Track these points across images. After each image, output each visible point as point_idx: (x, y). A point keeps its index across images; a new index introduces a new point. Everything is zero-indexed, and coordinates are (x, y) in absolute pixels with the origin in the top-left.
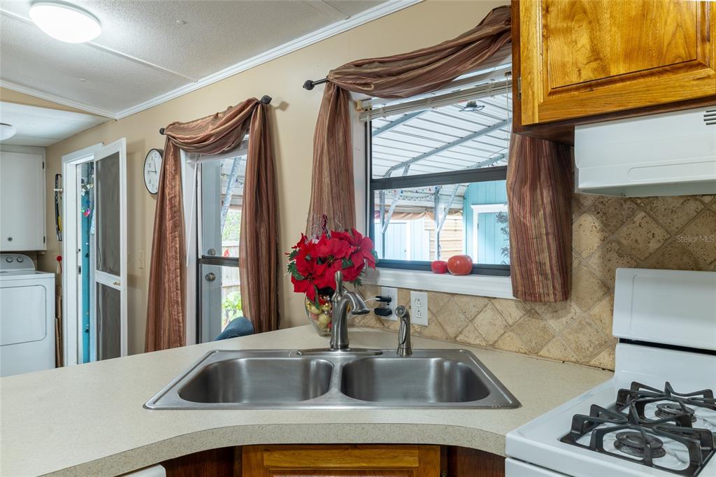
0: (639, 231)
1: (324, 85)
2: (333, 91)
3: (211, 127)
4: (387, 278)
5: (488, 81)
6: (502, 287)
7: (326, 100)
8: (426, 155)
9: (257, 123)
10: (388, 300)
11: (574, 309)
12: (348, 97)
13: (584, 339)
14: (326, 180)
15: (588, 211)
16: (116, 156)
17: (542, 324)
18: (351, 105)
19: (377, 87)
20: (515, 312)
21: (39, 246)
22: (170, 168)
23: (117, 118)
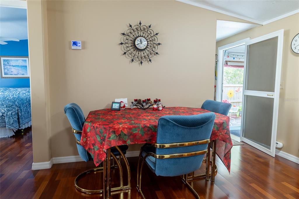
16: (276, 38)
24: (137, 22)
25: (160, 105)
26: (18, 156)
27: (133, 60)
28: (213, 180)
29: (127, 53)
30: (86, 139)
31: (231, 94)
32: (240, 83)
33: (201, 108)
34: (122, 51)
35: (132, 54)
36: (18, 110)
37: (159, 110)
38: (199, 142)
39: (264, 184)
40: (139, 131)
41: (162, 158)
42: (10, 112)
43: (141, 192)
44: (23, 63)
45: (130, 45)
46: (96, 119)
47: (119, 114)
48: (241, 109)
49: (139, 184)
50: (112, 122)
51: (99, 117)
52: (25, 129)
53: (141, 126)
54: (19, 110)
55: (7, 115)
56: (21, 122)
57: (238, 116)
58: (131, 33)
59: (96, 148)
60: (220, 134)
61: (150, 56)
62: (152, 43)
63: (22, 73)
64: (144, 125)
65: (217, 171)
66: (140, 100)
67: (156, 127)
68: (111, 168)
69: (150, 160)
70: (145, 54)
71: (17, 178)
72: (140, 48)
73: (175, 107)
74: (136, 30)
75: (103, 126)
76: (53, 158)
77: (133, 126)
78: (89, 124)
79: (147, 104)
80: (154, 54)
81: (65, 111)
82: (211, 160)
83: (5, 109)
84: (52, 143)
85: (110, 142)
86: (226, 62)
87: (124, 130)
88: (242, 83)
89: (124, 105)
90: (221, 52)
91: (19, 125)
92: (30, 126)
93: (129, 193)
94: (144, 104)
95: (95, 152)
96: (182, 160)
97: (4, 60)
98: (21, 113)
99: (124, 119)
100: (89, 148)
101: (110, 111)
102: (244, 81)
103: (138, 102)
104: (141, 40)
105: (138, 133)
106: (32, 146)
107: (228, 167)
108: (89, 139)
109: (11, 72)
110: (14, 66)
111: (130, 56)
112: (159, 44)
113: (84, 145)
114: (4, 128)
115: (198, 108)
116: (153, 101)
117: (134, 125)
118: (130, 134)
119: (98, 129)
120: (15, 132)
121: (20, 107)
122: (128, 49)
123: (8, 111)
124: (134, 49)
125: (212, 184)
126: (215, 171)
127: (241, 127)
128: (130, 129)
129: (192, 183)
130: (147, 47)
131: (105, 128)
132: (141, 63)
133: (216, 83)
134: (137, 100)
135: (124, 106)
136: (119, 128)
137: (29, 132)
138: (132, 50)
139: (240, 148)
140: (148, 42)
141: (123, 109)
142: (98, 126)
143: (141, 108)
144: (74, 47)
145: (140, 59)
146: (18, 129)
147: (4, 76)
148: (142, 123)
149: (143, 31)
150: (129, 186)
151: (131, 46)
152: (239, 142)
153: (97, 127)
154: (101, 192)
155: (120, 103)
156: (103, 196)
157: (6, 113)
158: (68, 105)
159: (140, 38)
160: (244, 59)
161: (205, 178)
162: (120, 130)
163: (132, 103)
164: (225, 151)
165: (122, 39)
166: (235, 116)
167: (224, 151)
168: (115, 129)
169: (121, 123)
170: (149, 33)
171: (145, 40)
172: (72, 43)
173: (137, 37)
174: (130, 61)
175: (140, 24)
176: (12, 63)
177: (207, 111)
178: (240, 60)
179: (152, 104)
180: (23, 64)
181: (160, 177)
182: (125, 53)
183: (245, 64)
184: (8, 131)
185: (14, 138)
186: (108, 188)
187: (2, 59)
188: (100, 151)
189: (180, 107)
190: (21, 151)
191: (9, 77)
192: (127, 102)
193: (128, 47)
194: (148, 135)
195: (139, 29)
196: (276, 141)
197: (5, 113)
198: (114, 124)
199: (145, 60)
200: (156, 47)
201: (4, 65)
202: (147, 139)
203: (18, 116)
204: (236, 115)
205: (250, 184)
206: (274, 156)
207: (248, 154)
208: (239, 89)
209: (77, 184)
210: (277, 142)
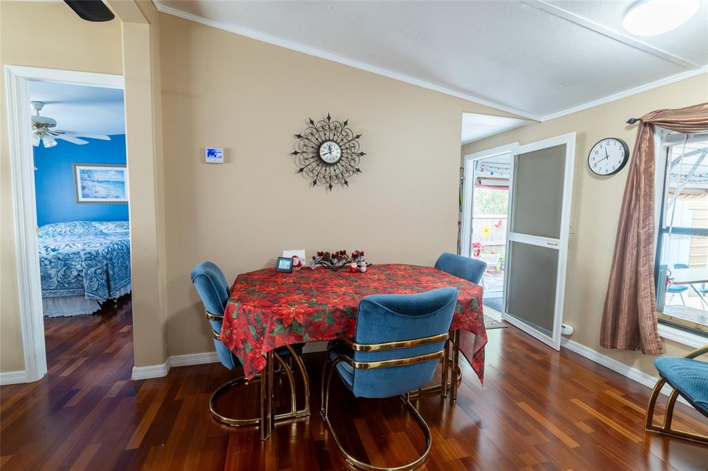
23: (542, 120)
24: (324, 115)
25: (363, 264)
26: (107, 351)
27: (315, 183)
28: (453, 397)
29: (304, 170)
30: (231, 331)
31: (486, 231)
32: (503, 212)
33: (435, 267)
34: (297, 166)
35: (314, 171)
36: (107, 265)
37: (361, 272)
38: (431, 338)
39: (539, 403)
40: (324, 319)
41: (364, 367)
42: (93, 269)
43: (328, 420)
44: (118, 176)
45: (311, 156)
46: (248, 294)
47: (289, 280)
48: (503, 257)
49: (325, 407)
50: (277, 301)
51: (254, 288)
52: (121, 298)
53: (328, 308)
54: (109, 266)
55: (86, 274)
56: (113, 286)
57: (498, 270)
58: (312, 134)
59: (249, 348)
60: (467, 319)
61: (346, 175)
62: (349, 151)
63: (116, 195)
64: (334, 306)
65: (461, 379)
66: (328, 254)
67: (354, 310)
68: (275, 375)
69: (343, 368)
70: (338, 171)
71: (106, 397)
72: (328, 161)
73: (389, 265)
74: (321, 129)
75: (260, 310)
76: (171, 357)
77: (315, 309)
78: (236, 305)
79: (339, 259)
80: (353, 171)
81: (192, 278)
82: (450, 359)
83: (83, 264)
84: (169, 331)
85: (273, 339)
86: (479, 179)
87: (298, 317)
88: (507, 211)
89: (300, 262)
90: (470, 164)
91: (109, 292)
92: (129, 293)
93: (308, 423)
94: (335, 261)
95: (245, 354)
96: (400, 371)
97: (82, 172)
98: (113, 270)
99: (298, 292)
100: (236, 348)
101: (273, 274)
102: (508, 209)
103: (324, 256)
104: (330, 147)
105: (323, 322)
106: (132, 331)
107: (480, 374)
108: (235, 331)
109: (96, 192)
110: (101, 182)
111: (311, 174)
112: (362, 154)
113: (227, 342)
114: (81, 299)
115: (428, 268)
116: (350, 256)
117: (317, 307)
118: (308, 324)
119: (251, 315)
120: (102, 304)
121: (111, 259)
122: (307, 162)
123: (90, 266)
124: (318, 162)
125: (452, 404)
126: (458, 378)
127: (503, 292)
128: (310, 314)
129: (418, 402)
130: (340, 159)
131: (263, 314)
132: (331, 187)
133: (460, 216)
134: (322, 253)
135: (299, 265)
136: (289, 313)
137: (127, 304)
138: (314, 165)
139: (502, 333)
140: (342, 150)
141: (297, 269)
142: (252, 309)
143: (329, 268)
144: (211, 159)
145: (328, 179)
146: (108, 300)
147: (81, 199)
148: (331, 302)
149: (333, 132)
150: (306, 410)
151: (313, 157)
152: (500, 323)
153: (250, 311)
154: (258, 422)
155: (292, 260)
156: (260, 429)
157: (84, 271)
158: (199, 269)
159: (329, 143)
160: (509, 174)
161: (440, 392)
162: (291, 317)
163: (314, 258)
164: (475, 348)
165: (297, 145)
166: (494, 270)
167: (473, 346)
168: (281, 315)
169: (293, 303)
170: (345, 134)
171: (337, 147)
172: (207, 152)
173: (324, 142)
174: (310, 184)
175: (329, 118)
176: (97, 177)
177: (444, 273)
178: (501, 177)
179: (349, 260)
180: (118, 178)
181: (361, 398)
182: (301, 170)
183: (510, 184)
184: (88, 302)
185: (99, 315)
186: (269, 416)
187: (79, 168)
188: (255, 353)
189: (398, 265)
190: (112, 342)
191: (92, 202)
192: (304, 257)
193: (306, 159)
194: (340, 324)
195: (327, 128)
196: (563, 323)
197: (82, 271)
198: (281, 306)
199: (337, 181)
200: (357, 159)
201: (82, 179)
202: (339, 331)
203: (108, 275)
204: (495, 268)
205: (517, 403)
206: (559, 350)
207: (515, 345)
208: (500, 222)
209: (214, 408)
210: (564, 325)
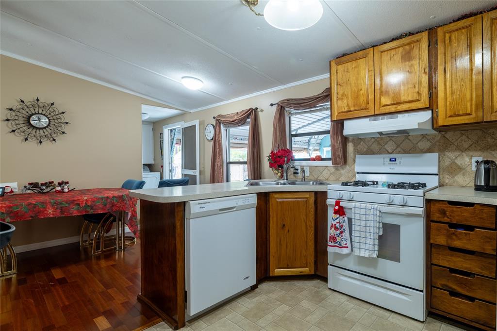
0: (362, 146)
1: (277, 105)
2: (280, 107)
3: (236, 117)
4: (297, 164)
5: (325, 107)
6: (329, 163)
7: (277, 110)
8: (304, 126)
9: (253, 116)
10: (297, 170)
11: (347, 167)
12: (284, 109)
13: (350, 175)
14: (278, 134)
15: (351, 142)
16: (195, 126)
17: (339, 172)
18: (285, 111)
19: (294, 107)
20: (333, 170)
21: (151, 162)
22: (217, 130)
23: (191, 112)
24: (34, 98)
25: (66, 187)
27: (26, 139)
29: (16, 131)
34: (9, 128)
35: (26, 132)
37: (64, 192)
53: (24, 204)
58: (23, 109)
60: (121, 204)
61: (54, 135)
62: (56, 121)
64: (29, 203)
66: (37, 183)
70: (47, 133)
72: (37, 126)
74: (30, 106)
77: (14, 204)
79: (47, 187)
80: (60, 133)
89: (12, 190)
94: (44, 188)
103: (35, 185)
104: (39, 118)
105: (20, 210)
111: (23, 134)
112: (67, 123)
116: (57, 184)
118: (9, 212)
122: (19, 126)
124: (29, 127)
128: (10, 207)
130: (48, 125)
132: (41, 142)
134: (32, 183)
135: (11, 192)
138: (25, 128)
140: (50, 120)
141: (9, 194)
143: (39, 192)
145: (39, 138)
149: (42, 108)
151: (24, 123)
155: (4, 188)
159: (38, 115)
163: (25, 187)
165: (9, 115)
170: (52, 110)
171: (45, 118)
173: (33, 114)
174: (22, 141)
175: (38, 100)
179: (55, 186)
182: (13, 131)
192: (16, 187)
193: (18, 124)
194: (34, 211)
195: (36, 106)
199: (46, 139)
200: (63, 126)
